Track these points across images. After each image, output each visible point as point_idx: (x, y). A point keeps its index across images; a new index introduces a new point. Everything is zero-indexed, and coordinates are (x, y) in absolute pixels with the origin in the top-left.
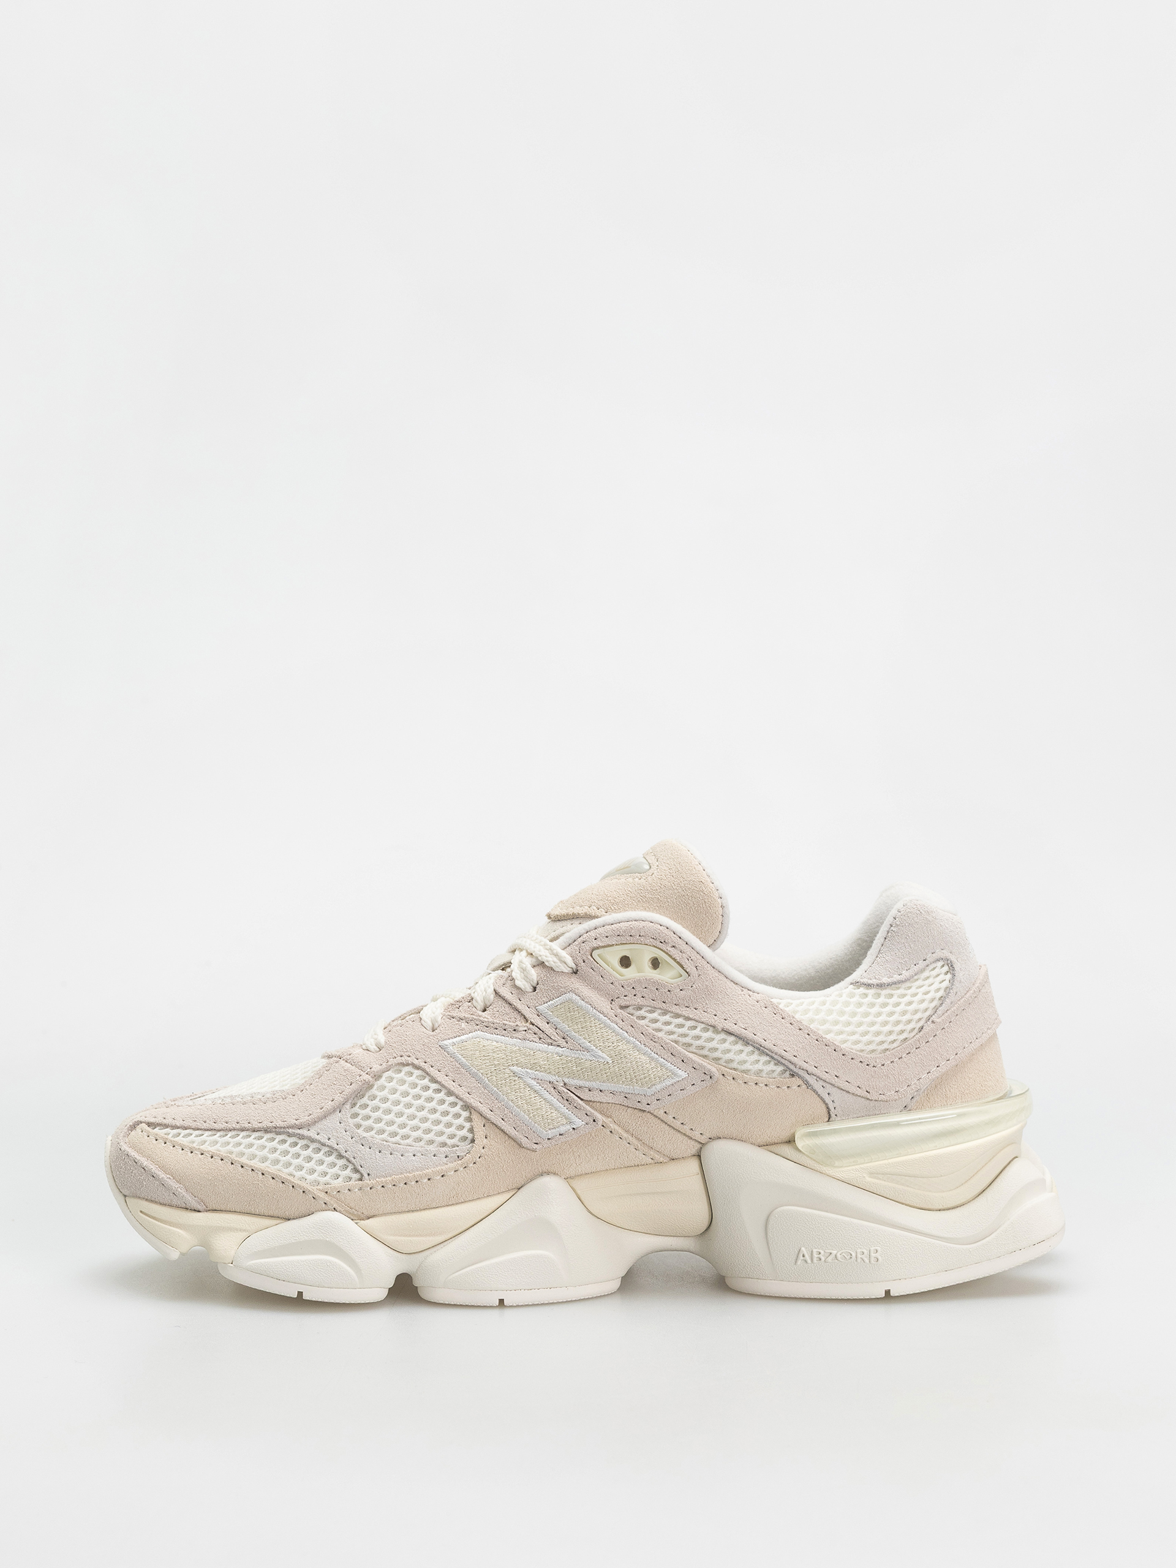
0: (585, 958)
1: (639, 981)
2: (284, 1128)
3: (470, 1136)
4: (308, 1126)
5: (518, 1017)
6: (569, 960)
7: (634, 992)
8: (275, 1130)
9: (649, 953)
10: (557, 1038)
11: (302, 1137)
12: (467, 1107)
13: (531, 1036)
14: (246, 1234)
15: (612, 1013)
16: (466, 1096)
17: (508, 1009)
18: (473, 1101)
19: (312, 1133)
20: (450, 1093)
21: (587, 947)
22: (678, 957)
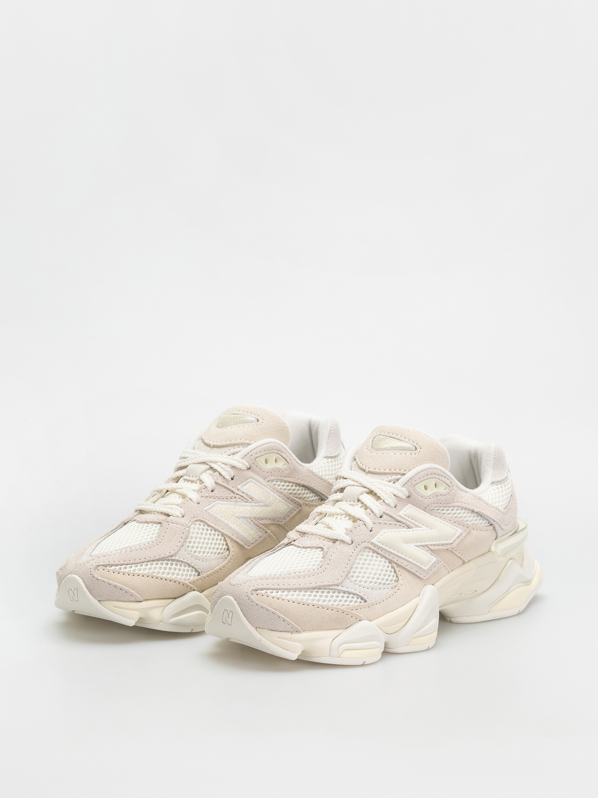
0: (254, 462)
1: (273, 469)
2: (167, 557)
3: (227, 548)
4: (175, 555)
5: (230, 492)
6: (247, 464)
7: (271, 474)
8: (163, 559)
9: (274, 456)
10: (249, 499)
11: (173, 560)
12: (223, 535)
13: (239, 500)
14: (163, 608)
15: (265, 484)
16: (222, 531)
17: (224, 489)
18: (225, 532)
19: (177, 558)
20: (216, 530)
21: (253, 457)
22: (284, 456)
